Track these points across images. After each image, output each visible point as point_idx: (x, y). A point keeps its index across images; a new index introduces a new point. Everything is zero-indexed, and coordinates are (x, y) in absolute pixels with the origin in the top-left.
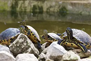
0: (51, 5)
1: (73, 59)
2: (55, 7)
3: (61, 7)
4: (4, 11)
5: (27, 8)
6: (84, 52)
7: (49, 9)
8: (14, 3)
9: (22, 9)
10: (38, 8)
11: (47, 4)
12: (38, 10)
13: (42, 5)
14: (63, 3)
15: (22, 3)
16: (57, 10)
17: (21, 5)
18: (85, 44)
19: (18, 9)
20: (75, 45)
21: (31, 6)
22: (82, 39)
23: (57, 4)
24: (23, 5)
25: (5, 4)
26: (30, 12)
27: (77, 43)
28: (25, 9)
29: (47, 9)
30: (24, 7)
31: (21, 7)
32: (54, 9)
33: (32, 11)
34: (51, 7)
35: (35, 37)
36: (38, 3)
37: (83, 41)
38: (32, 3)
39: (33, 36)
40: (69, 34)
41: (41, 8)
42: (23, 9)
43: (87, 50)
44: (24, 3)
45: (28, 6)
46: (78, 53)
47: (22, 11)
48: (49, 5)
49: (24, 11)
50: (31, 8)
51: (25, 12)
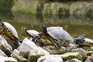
0: (78, 7)
1: (39, 55)
2: (82, 10)
3: (88, 10)
4: (30, 13)
5: (53, 11)
6: (57, 49)
7: (76, 12)
8: (39, 6)
9: (47, 12)
10: (64, 11)
11: (73, 7)
12: (64, 13)
13: (69, 7)
14: (91, 5)
15: (48, 6)
16: (84, 12)
17: (47, 7)
18: (60, 41)
19: (44, 12)
20: (49, 41)
21: (57, 9)
22: (57, 35)
23: (84, 7)
24: (48, 7)
25: (31, 7)
26: (56, 14)
27: (51, 40)
28: (51, 12)
29: (74, 12)
30: (50, 10)
31: (46, 10)
32: (81, 12)
33: (58, 13)
34: (77, 10)
35: (11, 33)
36: (65, 5)
37: (57, 38)
38: (58, 6)
39: (10, 33)
40: (42, 30)
41: (67, 11)
42: (49, 11)
43: (60, 47)
44: (50, 5)
45: (54, 8)
46: (51, 50)
47: (48, 13)
48: (75, 8)
49: (49, 13)
50: (57, 11)
51: (51, 14)
